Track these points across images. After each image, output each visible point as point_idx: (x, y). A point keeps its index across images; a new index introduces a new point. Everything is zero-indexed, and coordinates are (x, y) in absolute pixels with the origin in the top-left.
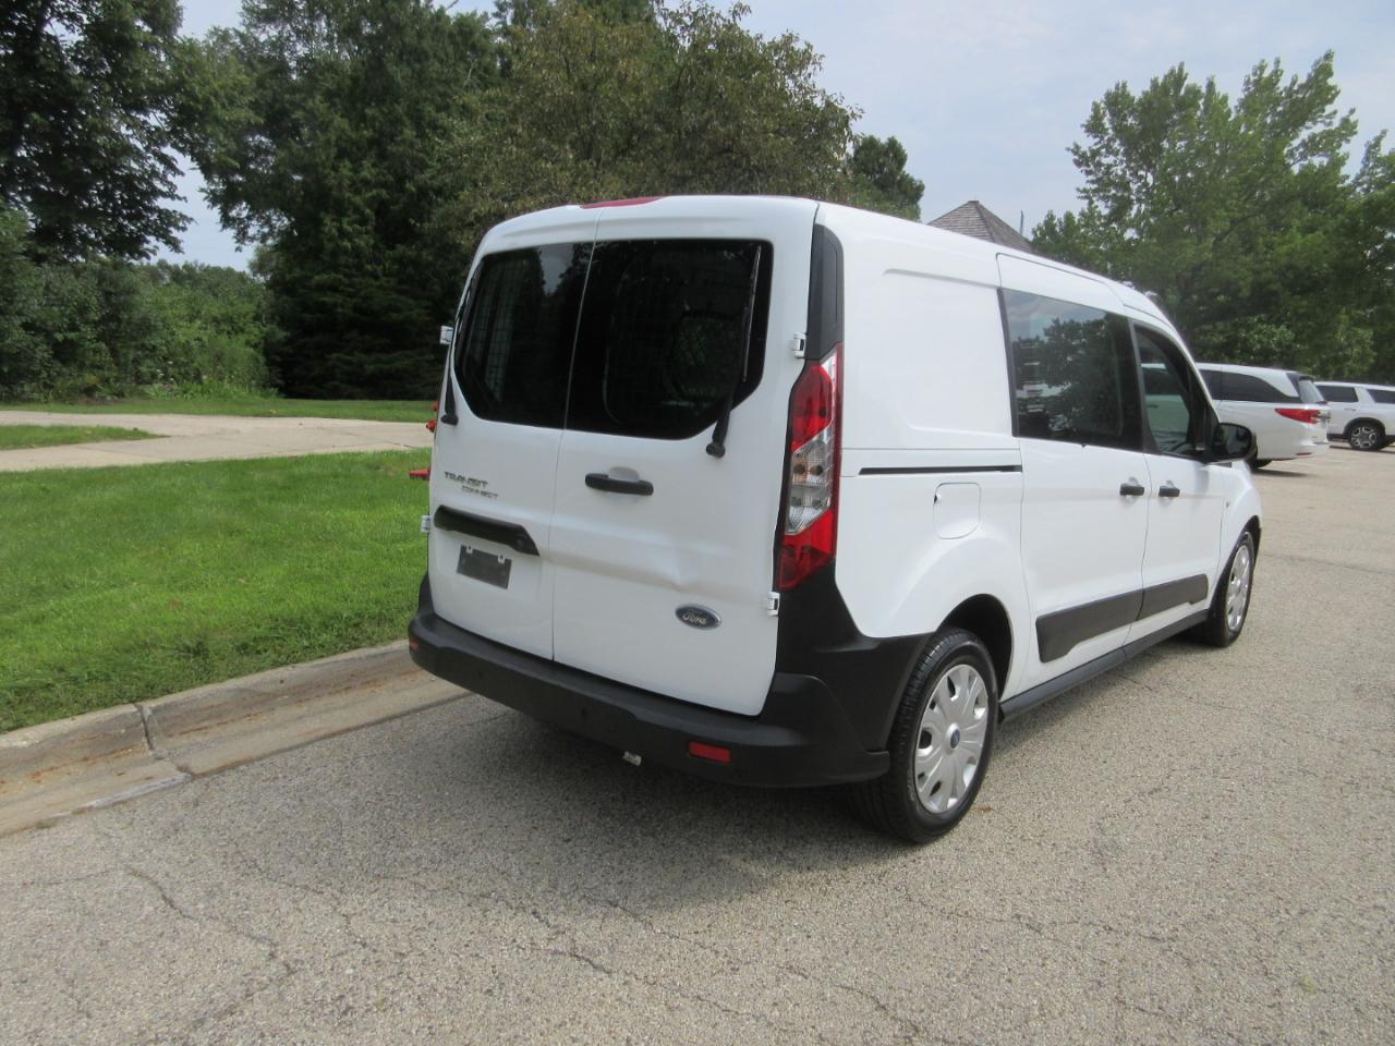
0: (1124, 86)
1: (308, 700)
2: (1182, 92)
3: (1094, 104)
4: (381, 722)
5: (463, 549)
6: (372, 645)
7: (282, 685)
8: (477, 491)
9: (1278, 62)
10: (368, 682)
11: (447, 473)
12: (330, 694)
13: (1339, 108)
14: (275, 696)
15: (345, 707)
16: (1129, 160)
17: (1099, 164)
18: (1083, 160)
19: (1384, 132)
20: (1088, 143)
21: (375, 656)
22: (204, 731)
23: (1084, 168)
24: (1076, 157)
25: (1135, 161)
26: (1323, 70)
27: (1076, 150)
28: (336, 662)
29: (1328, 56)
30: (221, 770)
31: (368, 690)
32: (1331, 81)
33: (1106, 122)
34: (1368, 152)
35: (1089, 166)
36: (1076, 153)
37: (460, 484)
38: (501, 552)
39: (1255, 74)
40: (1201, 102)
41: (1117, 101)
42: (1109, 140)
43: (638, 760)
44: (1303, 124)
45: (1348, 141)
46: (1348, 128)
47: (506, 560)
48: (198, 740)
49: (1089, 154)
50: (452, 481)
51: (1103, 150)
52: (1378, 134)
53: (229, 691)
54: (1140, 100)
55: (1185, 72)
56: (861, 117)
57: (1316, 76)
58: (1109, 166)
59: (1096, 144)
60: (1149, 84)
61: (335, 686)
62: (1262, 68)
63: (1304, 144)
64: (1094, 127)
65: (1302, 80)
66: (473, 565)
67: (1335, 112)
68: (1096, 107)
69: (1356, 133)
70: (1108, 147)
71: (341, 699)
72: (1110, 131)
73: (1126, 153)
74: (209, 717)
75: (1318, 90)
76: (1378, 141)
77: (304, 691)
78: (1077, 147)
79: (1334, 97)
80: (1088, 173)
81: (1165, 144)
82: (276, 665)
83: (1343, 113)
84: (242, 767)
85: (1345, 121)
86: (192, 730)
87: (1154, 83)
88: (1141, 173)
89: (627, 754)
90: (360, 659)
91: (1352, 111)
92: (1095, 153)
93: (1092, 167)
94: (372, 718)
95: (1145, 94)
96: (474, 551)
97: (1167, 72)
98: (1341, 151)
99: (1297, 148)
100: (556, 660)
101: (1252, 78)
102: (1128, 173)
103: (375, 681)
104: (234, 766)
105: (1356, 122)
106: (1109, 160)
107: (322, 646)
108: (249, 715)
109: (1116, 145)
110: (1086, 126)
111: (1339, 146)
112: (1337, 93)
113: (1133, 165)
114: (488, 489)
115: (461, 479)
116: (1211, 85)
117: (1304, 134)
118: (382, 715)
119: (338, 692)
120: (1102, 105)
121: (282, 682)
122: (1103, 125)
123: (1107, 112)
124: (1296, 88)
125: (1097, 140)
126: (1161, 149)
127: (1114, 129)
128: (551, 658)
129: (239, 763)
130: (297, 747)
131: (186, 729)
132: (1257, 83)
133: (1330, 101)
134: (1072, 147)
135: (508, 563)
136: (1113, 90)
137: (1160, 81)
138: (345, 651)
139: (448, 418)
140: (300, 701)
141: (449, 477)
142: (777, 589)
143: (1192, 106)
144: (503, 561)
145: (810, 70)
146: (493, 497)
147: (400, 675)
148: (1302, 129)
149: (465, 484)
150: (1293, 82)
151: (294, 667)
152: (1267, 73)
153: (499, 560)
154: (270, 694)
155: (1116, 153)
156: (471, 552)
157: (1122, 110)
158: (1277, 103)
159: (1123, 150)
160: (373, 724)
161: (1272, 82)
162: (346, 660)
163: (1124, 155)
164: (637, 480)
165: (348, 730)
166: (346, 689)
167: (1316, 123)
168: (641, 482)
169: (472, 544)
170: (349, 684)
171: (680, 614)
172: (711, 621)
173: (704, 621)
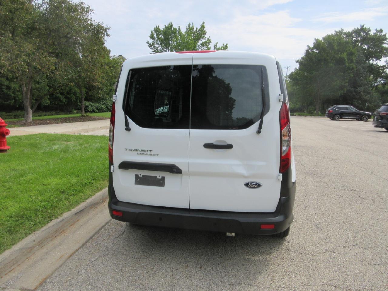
0: (158, 26)
1: (45, 245)
2: (173, 29)
3: (151, 31)
4: (83, 245)
5: (137, 176)
6: (57, 218)
8: (146, 154)
9: (193, 24)
10: (61, 232)
11: (126, 149)
12: (51, 240)
13: (207, 36)
14: (34, 247)
15: (60, 244)
16: (162, 46)
17: (154, 47)
18: (151, 45)
19: (217, 42)
20: (151, 41)
21: (61, 222)
22: (14, 271)
23: (151, 48)
24: (149, 45)
25: (163, 46)
26: (203, 27)
27: (148, 43)
28: (49, 228)
29: (203, 23)
30: (41, 284)
32: (205, 29)
33: (155, 36)
34: (214, 47)
35: (152, 47)
36: (148, 44)
37: (136, 152)
38: (159, 175)
39: (188, 26)
40: (177, 32)
41: (157, 30)
42: (156, 41)
43: (233, 235)
44: (200, 39)
45: (210, 44)
46: (209, 42)
47: (162, 177)
48: (14, 275)
49: (152, 44)
50: (130, 151)
51: (155, 43)
53: (17, 251)
54: (163, 31)
55: (172, 24)
56: (110, 29)
57: (202, 28)
58: (157, 48)
59: (153, 41)
60: (164, 27)
61: (52, 237)
62: (189, 25)
63: (201, 44)
64: (152, 37)
65: (199, 29)
66: (140, 181)
67: (206, 37)
69: (211, 42)
71: (57, 241)
72: (156, 38)
73: (161, 44)
74: (14, 264)
75: (202, 32)
76: (216, 44)
77: (43, 242)
78: (149, 42)
79: (206, 33)
80: (152, 49)
81: (170, 42)
82: (26, 235)
83: (207, 38)
84: (48, 280)
85: (208, 39)
86: (8, 272)
87: (165, 26)
88: (165, 49)
89: (228, 234)
90: (56, 224)
91: (209, 37)
92: (153, 44)
93: (153, 47)
95: (163, 29)
96: (143, 175)
97: (168, 24)
98: (209, 46)
99: (200, 45)
100: (190, 208)
101: (188, 27)
102: (162, 50)
104: (44, 281)
105: (210, 39)
106: (157, 46)
107: (39, 223)
108: (27, 258)
109: (158, 42)
110: (150, 37)
111: (208, 45)
112: (207, 32)
114: (152, 153)
115: (137, 150)
116: (179, 28)
117: (200, 42)
118: (81, 243)
119: (53, 239)
120: (153, 31)
121: (34, 241)
122: (154, 37)
123: (155, 33)
124: (198, 30)
125: (153, 40)
126: (170, 44)
127: (157, 38)
128: (188, 208)
129: (46, 279)
130: (62, 264)
131: (6, 272)
132: (189, 28)
133: (205, 34)
134: (147, 42)
135: (163, 178)
136: (156, 27)
137: (167, 26)
138: (49, 222)
139: (128, 129)
140: (43, 246)
141: (128, 150)
142: (280, 172)
143: (175, 33)
144: (160, 178)
145: (89, 14)
146: (156, 155)
147: (70, 226)
148: (200, 41)
149: (139, 152)
150: (197, 29)
151: (35, 234)
152: (191, 26)
153: (158, 177)
154: (32, 247)
155: (158, 44)
156: (141, 176)
157: (158, 33)
158: (194, 34)
159: (160, 43)
160: (81, 247)
161: (192, 28)
162: (52, 226)
163: (160, 45)
164: (226, 144)
165: (75, 252)
166: (56, 237)
167: (203, 39)
168: (228, 144)
169: (142, 173)
170: (56, 234)
171: (247, 185)
172: (259, 185)
173: (256, 186)
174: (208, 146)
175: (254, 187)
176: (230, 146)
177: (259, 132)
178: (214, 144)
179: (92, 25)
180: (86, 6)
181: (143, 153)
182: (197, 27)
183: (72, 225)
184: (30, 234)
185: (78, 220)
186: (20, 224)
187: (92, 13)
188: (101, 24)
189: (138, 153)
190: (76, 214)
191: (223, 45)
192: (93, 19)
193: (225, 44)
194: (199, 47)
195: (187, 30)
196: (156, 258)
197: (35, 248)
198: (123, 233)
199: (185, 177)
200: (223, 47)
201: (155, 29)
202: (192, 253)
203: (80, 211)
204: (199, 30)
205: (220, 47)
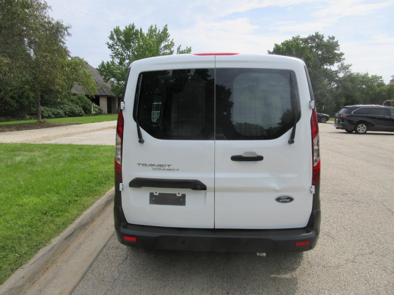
0: (119, 27)
1: (36, 281)
2: (135, 31)
3: (111, 31)
4: (83, 277)
5: (152, 195)
6: (45, 246)
7: (24, 279)
8: (164, 169)
9: (156, 26)
10: (52, 263)
11: (139, 164)
12: (42, 274)
13: (170, 38)
14: (24, 285)
16: (122, 48)
17: (115, 48)
18: (110, 47)
19: (181, 45)
20: (111, 42)
21: (50, 250)
23: (111, 49)
26: (165, 29)
27: (108, 44)
28: (39, 259)
29: (166, 26)
31: (55, 266)
32: (167, 32)
33: (115, 36)
34: (178, 50)
35: (112, 48)
36: (108, 45)
37: (151, 168)
38: (178, 192)
39: (151, 28)
41: (117, 31)
42: (116, 42)
43: (264, 254)
44: (163, 42)
45: (173, 47)
46: (172, 44)
47: (182, 194)
49: (112, 45)
50: (144, 167)
51: (115, 44)
52: (179, 46)
54: (123, 32)
55: (135, 25)
57: (164, 30)
58: (118, 49)
59: (113, 43)
60: (125, 28)
61: (43, 270)
62: (151, 27)
63: (164, 47)
64: (112, 38)
65: (161, 31)
66: (155, 200)
67: (169, 40)
68: (112, 33)
69: (174, 45)
70: (116, 44)
71: (49, 274)
72: (116, 39)
75: (164, 35)
77: (33, 278)
78: (108, 43)
80: (112, 50)
81: (132, 44)
82: (13, 270)
83: (171, 40)
85: (171, 42)
87: (126, 27)
88: (126, 51)
89: (258, 254)
90: (46, 253)
91: (173, 40)
92: (113, 45)
93: (113, 49)
94: (78, 278)
95: (124, 30)
96: (159, 193)
97: (129, 25)
98: (172, 49)
99: (162, 48)
100: (215, 228)
101: (150, 29)
102: (123, 51)
103: (54, 260)
105: (174, 42)
106: (117, 47)
107: (25, 253)
109: (118, 43)
110: (110, 37)
111: (171, 48)
112: (170, 35)
113: (124, 49)
114: (170, 168)
115: (152, 165)
116: (141, 30)
117: (163, 45)
118: (80, 274)
119: (45, 272)
120: (113, 32)
121: (23, 278)
122: (114, 38)
123: (115, 34)
124: (160, 33)
125: (113, 41)
126: (131, 46)
127: (117, 39)
128: (213, 228)
132: (151, 30)
133: (168, 37)
134: (107, 43)
135: (184, 196)
136: (116, 28)
137: (128, 27)
138: (37, 252)
139: (141, 141)
140: (33, 283)
141: (141, 165)
142: (313, 184)
143: (138, 34)
144: (180, 195)
145: (47, 11)
146: (176, 170)
147: (61, 254)
148: (163, 43)
149: (155, 167)
150: (159, 31)
151: (22, 268)
152: (153, 28)
153: (178, 195)
154: (22, 286)
155: (119, 46)
156: (157, 194)
157: (118, 34)
158: (156, 36)
159: (120, 45)
160: (81, 280)
161: (155, 31)
162: (42, 256)
163: (121, 46)
164: (256, 156)
165: (75, 287)
166: (47, 269)
167: (166, 42)
168: (258, 156)
169: (157, 191)
170: (47, 266)
171: (278, 199)
172: (291, 199)
173: (289, 200)
174: (235, 158)
175: (286, 202)
176: (260, 158)
177: (291, 141)
178: (243, 156)
179: (50, 23)
180: (43, 2)
181: (160, 168)
182: (160, 29)
183: (62, 253)
184: (16, 269)
185: (68, 246)
186: (3, 257)
187: (50, 10)
188: (60, 22)
189: (153, 169)
190: (66, 239)
191: (187, 48)
192: (50, 17)
193: (189, 47)
194: (162, 49)
195: (149, 32)
196: (174, 286)
197: (26, 286)
198: (127, 258)
199: (209, 194)
200: (187, 50)
201: (114, 29)
202: (212, 276)
203: (70, 235)
204: (162, 33)
205: (183, 50)
